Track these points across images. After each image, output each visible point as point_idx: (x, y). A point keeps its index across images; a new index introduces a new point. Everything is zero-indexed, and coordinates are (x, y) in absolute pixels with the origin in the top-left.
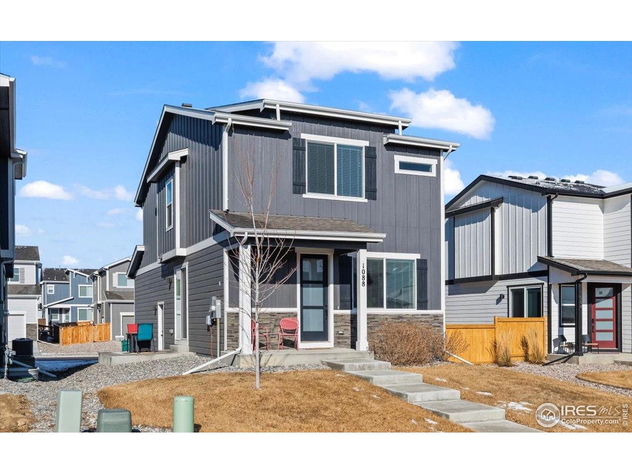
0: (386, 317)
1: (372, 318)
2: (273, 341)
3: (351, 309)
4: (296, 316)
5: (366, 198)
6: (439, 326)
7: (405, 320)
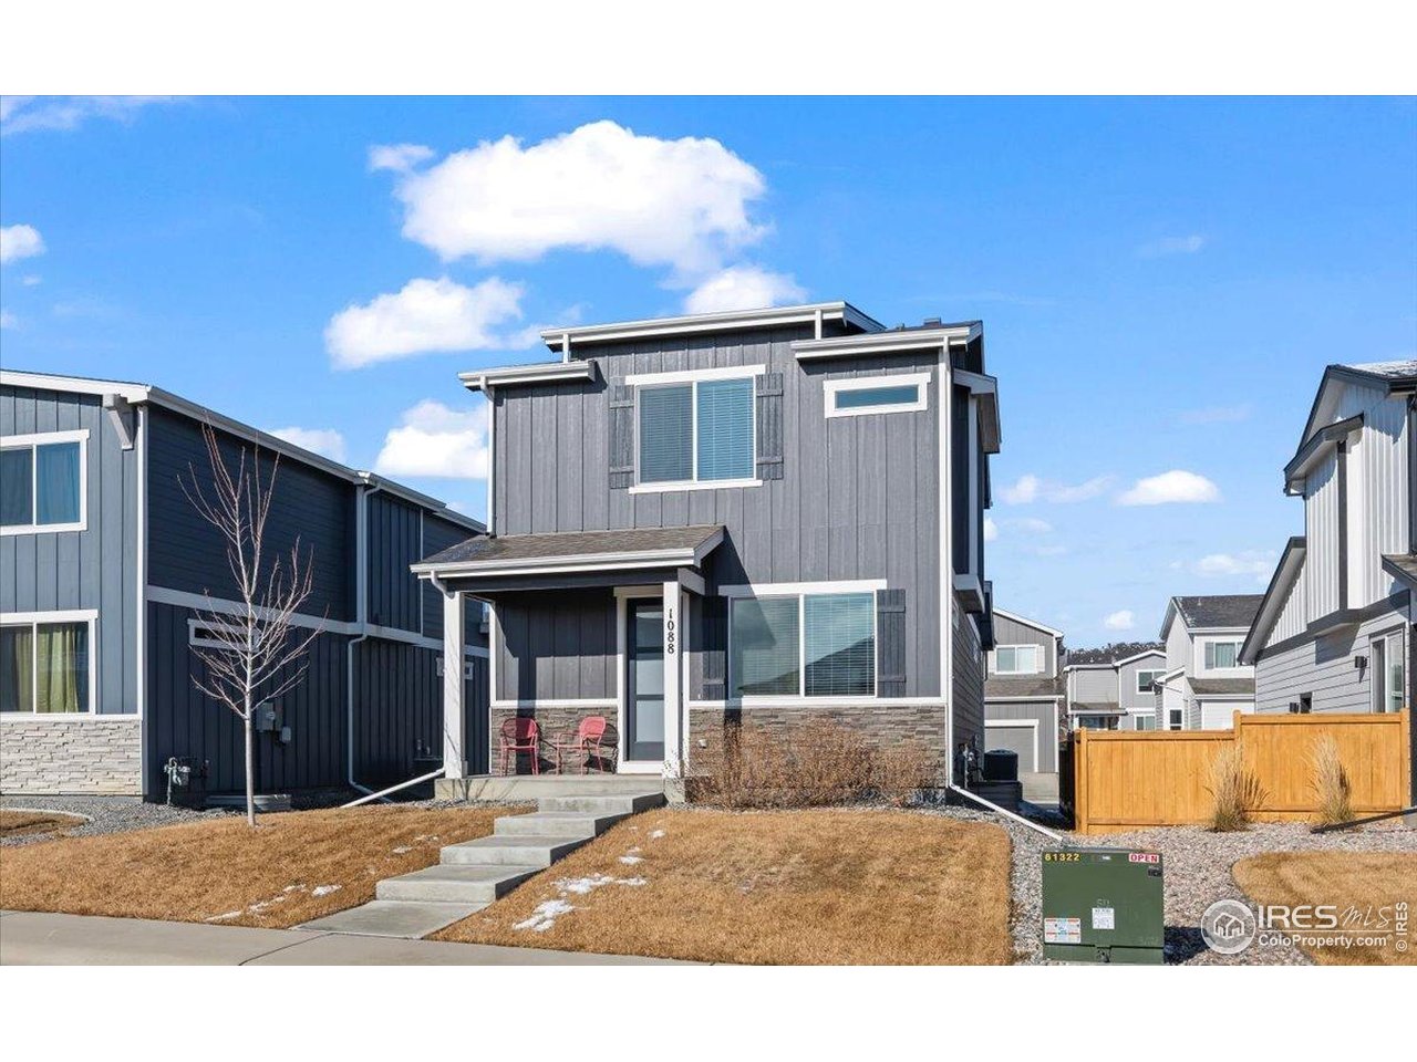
0: (802, 713)
1: (771, 716)
2: (573, 759)
3: (727, 698)
4: (616, 713)
5: (758, 478)
6: (935, 733)
7: (849, 720)
